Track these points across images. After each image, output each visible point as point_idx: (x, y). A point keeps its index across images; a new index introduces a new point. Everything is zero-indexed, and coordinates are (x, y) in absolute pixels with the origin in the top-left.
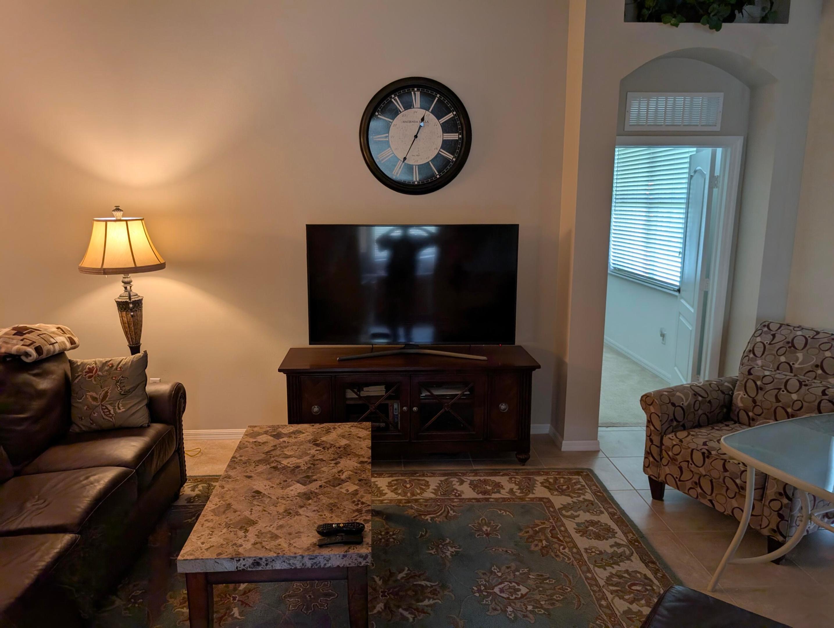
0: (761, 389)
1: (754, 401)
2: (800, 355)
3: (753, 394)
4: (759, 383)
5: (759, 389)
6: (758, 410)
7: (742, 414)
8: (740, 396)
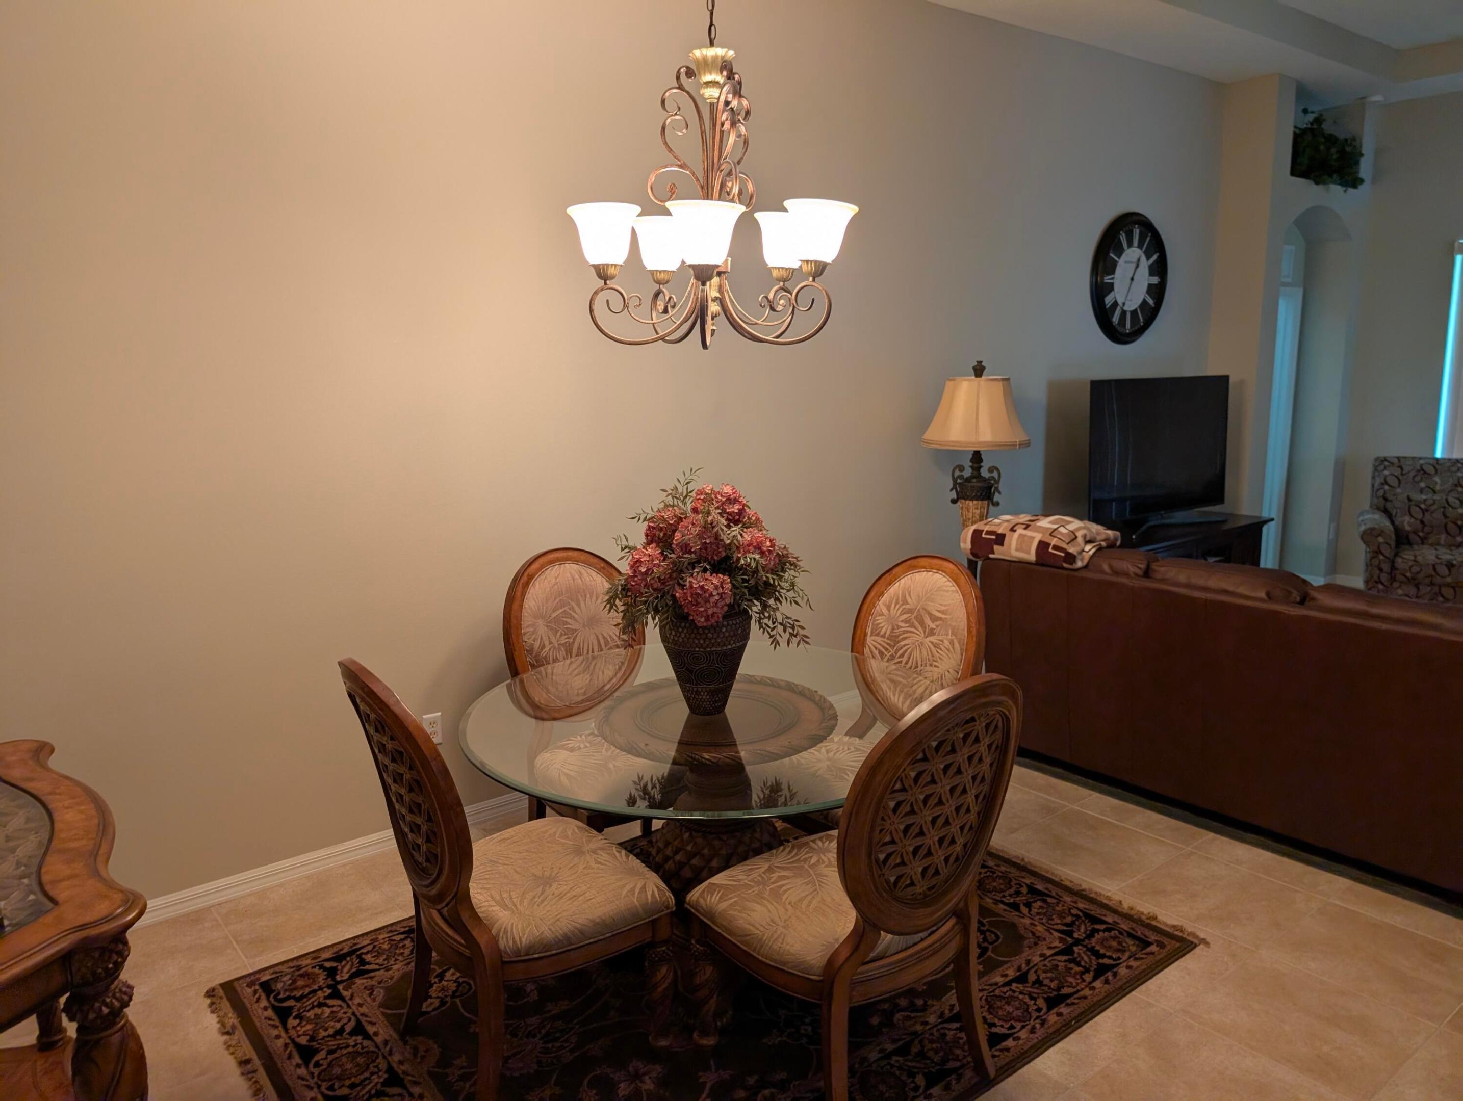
0: (1427, 510)
1: (1422, 522)
2: (1437, 479)
3: (1420, 516)
4: (1423, 506)
5: (1424, 511)
6: (1427, 529)
7: (1412, 536)
8: (1406, 522)
